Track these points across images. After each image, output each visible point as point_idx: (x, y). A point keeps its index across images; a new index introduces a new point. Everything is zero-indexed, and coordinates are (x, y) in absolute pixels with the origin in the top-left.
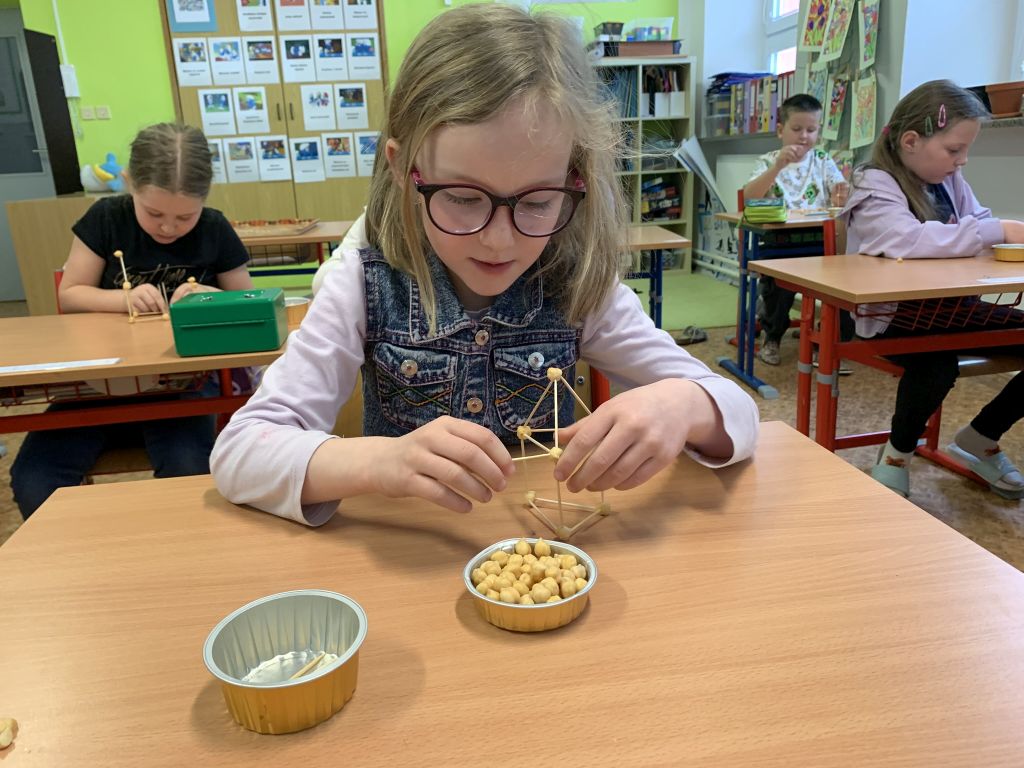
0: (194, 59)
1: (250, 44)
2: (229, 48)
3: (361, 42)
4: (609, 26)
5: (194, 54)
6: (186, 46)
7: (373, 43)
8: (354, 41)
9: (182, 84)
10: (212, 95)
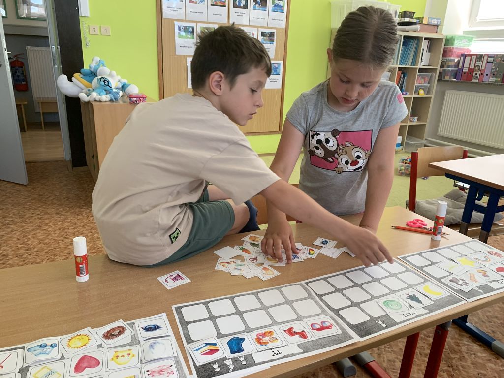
4: (408, 13)
7: (284, 4)
9: (164, 16)
10: (184, 26)
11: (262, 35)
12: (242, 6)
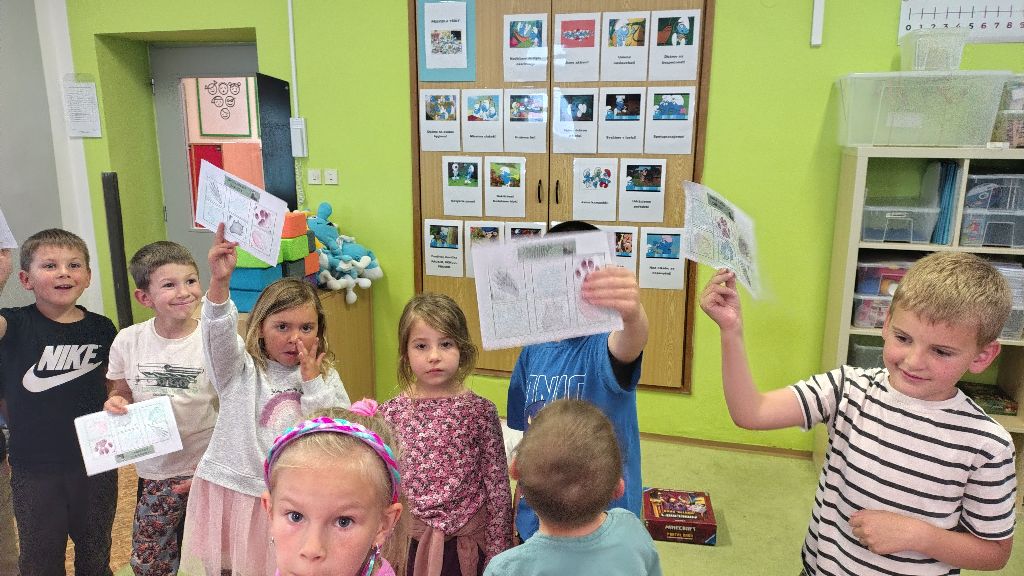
0: (442, 117)
1: (514, 98)
3: (669, 99)
6: (435, 98)
7: (687, 101)
8: (658, 97)
9: (424, 148)
10: (459, 164)
11: (628, 175)
12: (579, 115)
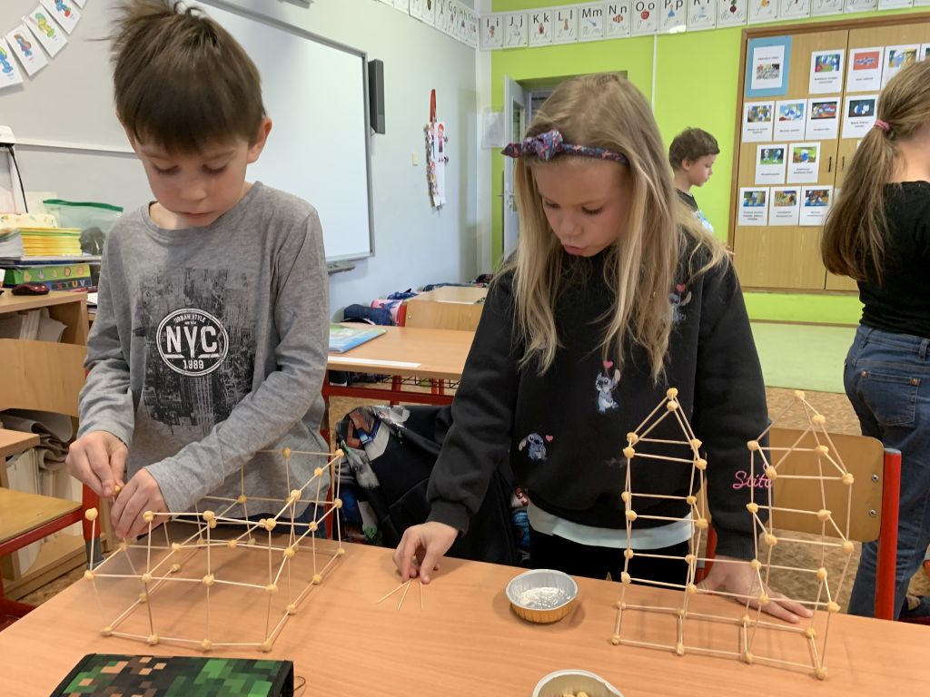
2: (794, 109)
5: (761, 115)
10: (770, 150)
